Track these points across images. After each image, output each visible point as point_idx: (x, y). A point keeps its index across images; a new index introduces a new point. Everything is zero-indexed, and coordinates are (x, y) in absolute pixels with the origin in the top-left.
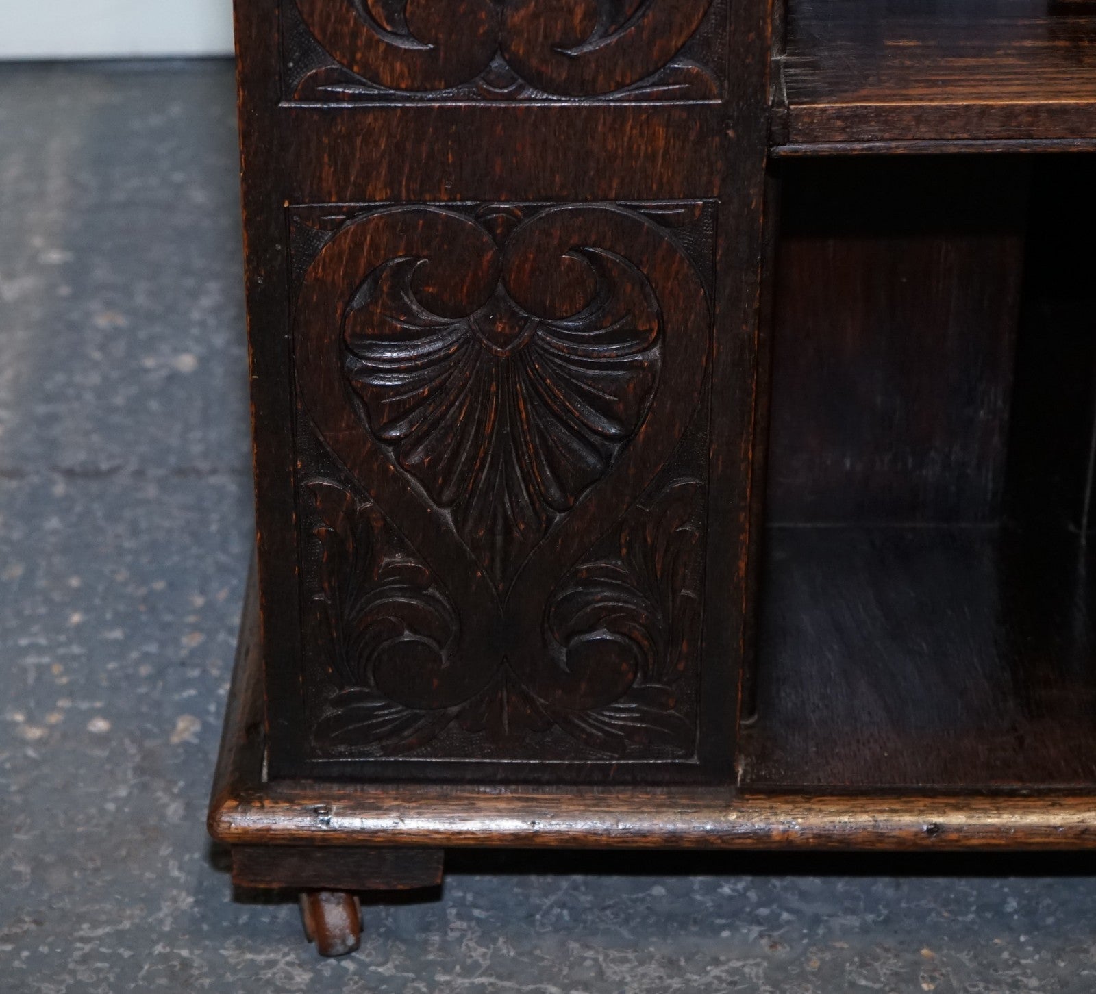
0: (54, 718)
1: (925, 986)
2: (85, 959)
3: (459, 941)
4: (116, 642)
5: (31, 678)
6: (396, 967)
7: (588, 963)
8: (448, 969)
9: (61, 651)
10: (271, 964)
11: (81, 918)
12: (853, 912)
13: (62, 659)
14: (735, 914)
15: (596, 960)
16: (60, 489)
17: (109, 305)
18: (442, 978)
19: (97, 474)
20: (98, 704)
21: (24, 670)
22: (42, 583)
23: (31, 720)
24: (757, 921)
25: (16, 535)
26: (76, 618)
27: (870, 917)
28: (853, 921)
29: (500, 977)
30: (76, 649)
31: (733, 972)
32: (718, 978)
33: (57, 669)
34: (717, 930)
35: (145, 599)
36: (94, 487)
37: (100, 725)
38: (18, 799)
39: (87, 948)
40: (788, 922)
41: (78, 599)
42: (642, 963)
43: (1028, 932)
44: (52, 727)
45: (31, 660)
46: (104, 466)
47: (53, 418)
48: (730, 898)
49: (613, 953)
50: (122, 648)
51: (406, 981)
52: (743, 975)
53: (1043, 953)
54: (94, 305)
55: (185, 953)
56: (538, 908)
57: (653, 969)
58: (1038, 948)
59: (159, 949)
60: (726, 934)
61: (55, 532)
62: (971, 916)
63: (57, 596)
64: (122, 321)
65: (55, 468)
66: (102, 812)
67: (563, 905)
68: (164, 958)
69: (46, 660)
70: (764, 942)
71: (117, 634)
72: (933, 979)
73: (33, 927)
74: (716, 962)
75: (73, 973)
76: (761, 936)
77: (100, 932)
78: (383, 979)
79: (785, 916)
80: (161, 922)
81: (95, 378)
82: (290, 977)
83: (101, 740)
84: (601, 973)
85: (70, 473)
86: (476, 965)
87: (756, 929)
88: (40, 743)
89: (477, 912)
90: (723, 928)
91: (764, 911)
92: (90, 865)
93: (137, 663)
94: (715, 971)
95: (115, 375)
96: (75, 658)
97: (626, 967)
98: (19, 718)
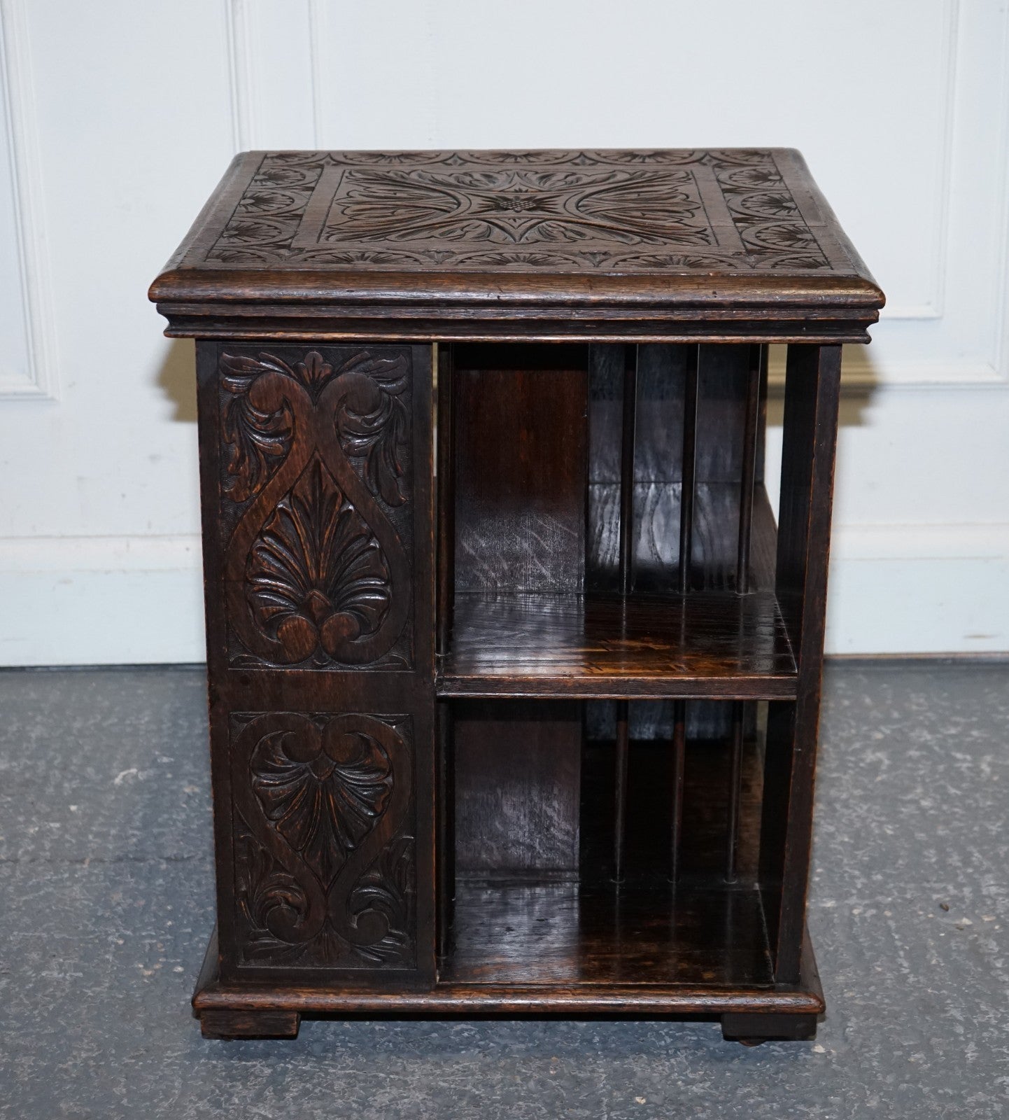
0: (157, 967)
1: (552, 1072)
2: (168, 1065)
3: (341, 1056)
4: (188, 933)
5: (148, 947)
6: (311, 1067)
7: (399, 1064)
8: (333, 1067)
9: (162, 937)
10: (254, 1066)
11: (168, 1049)
12: (523, 1043)
13: (162, 941)
14: (469, 1044)
15: (402, 1063)
16: (164, 866)
17: (191, 782)
18: (331, 1070)
19: (183, 859)
20: (179, 960)
21: (144, 946)
22: (153, 908)
23: (146, 967)
24: (479, 1047)
25: (142, 887)
26: (170, 923)
27: (531, 1045)
28: (523, 1046)
29: (358, 1070)
30: (169, 937)
31: (466, 1067)
32: (458, 1070)
33: (159, 945)
34: (459, 1051)
35: (203, 915)
36: (180, 865)
37: (180, 969)
38: (139, 1000)
39: (170, 1061)
40: (493, 1047)
41: (170, 915)
42: (423, 1064)
43: (602, 1051)
44: (156, 970)
45: (147, 941)
46: (186, 856)
47: (162, 834)
48: (468, 1037)
49: (410, 1060)
50: (191, 935)
51: (315, 1072)
52: (469, 1068)
53: (608, 1059)
54: (185, 783)
55: (214, 1062)
56: (378, 1043)
57: (428, 1066)
58: (606, 1057)
59: (202, 1061)
60: (463, 1052)
61: (160, 885)
62: (577, 1044)
63: (161, 914)
64: (197, 790)
65: (161, 858)
66: (178, 1005)
67: (390, 1042)
68: (205, 1064)
69: (155, 941)
70: (481, 1054)
71: (189, 930)
72: (555, 1069)
73: (144, 1052)
74: (457, 1063)
75: (162, 1071)
76: (479, 1052)
77: (176, 1054)
78: (305, 1072)
79: (492, 1044)
80: (205, 1049)
81: (183, 816)
82: (262, 1071)
83: (180, 975)
84: (405, 1068)
85: (168, 860)
86: (348, 1065)
87: (478, 1050)
88: (151, 976)
89: (350, 1045)
90: (463, 1049)
91: (482, 1043)
92: (172, 1027)
93: (198, 942)
94: (456, 1067)
95: (193, 815)
96: (168, 940)
97: (416, 1066)
98: (141, 966)
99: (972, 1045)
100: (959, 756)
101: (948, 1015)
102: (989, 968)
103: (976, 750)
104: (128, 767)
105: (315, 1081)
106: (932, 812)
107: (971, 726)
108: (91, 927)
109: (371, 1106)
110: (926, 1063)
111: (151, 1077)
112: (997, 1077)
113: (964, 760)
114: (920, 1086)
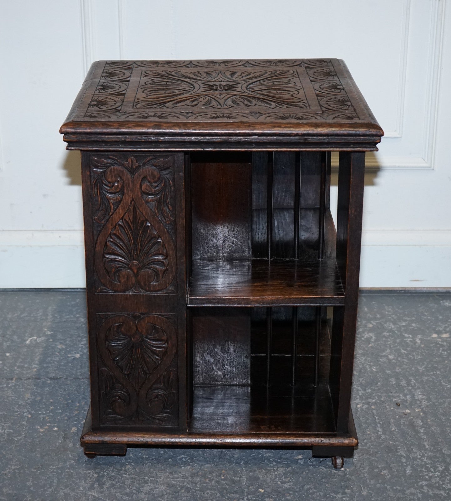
0: (46, 427)
1: (222, 477)
2: (51, 472)
3: (128, 469)
4: (60, 412)
5: (42, 419)
6: (115, 474)
7: (154, 473)
8: (125, 474)
9: (48, 414)
10: (89, 473)
11: (51, 465)
12: (209, 464)
13: (48, 416)
14: (186, 464)
15: (156, 473)
16: (49, 382)
17: (61, 343)
18: (124, 476)
19: (57, 379)
20: (56, 425)
21: (40, 418)
22: (44, 401)
23: (41, 427)
25: (39, 391)
26: (51, 408)
27: (213, 465)
28: (209, 466)
29: (136, 475)
30: (51, 414)
31: (183, 475)
32: (181, 476)
33: (47, 418)
34: (181, 467)
35: (66, 404)
36: (56, 381)
37: (56, 429)
38: (38, 443)
39: (52, 470)
40: (196, 466)
41: (52, 404)
42: (165, 473)
43: (245, 468)
44: (46, 429)
45: (42, 416)
46: (58, 377)
47: (48, 367)
48: (185, 461)
49: (159, 471)
50: (61, 413)
51: (116, 477)
52: (185, 475)
53: (247, 472)
54: (58, 343)
55: (72, 471)
56: (145, 463)
57: (167, 474)
58: (246, 471)
59: (67, 470)
60: (183, 468)
61: (47, 391)
62: (233, 465)
63: (47, 403)
64: (64, 347)
65: (48, 378)
66: (56, 445)
67: (150, 463)
68: (67, 472)
69: (45, 416)
70: (191, 469)
71: (60, 411)
72: (224, 476)
73: (40, 466)
74: (180, 473)
75: (48, 475)
76: (190, 468)
77: (54, 467)
78: (112, 476)
79: (196, 464)
80: (67, 466)
81: (57, 359)
82: (93, 476)
83: (56, 431)
84: (157, 474)
85: (51, 379)
86: (131, 473)
87: (189, 467)
88: (43, 432)
89: (132, 464)
90: (182, 467)
91: (191, 464)
92: (53, 455)
93: (64, 416)
94: (180, 474)
95: (62, 358)
96: (51, 416)
97: (162, 474)
98: (39, 427)
99: (409, 467)
100: (406, 335)
101: (399, 453)
102: (417, 432)
103: (414, 333)
104: (33, 336)
105: (117, 480)
106: (394, 361)
107: (412, 321)
108: (16, 409)
109: (142, 492)
110: (388, 475)
111: (43, 478)
112: (420, 481)
113: (409, 337)
114: (386, 485)
